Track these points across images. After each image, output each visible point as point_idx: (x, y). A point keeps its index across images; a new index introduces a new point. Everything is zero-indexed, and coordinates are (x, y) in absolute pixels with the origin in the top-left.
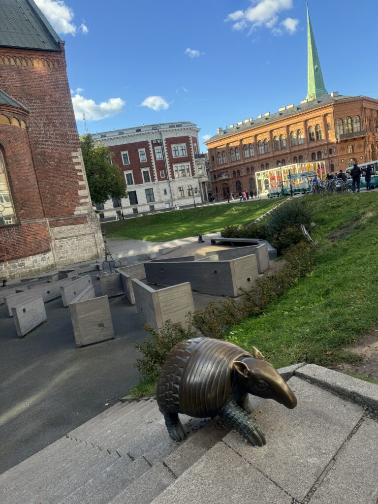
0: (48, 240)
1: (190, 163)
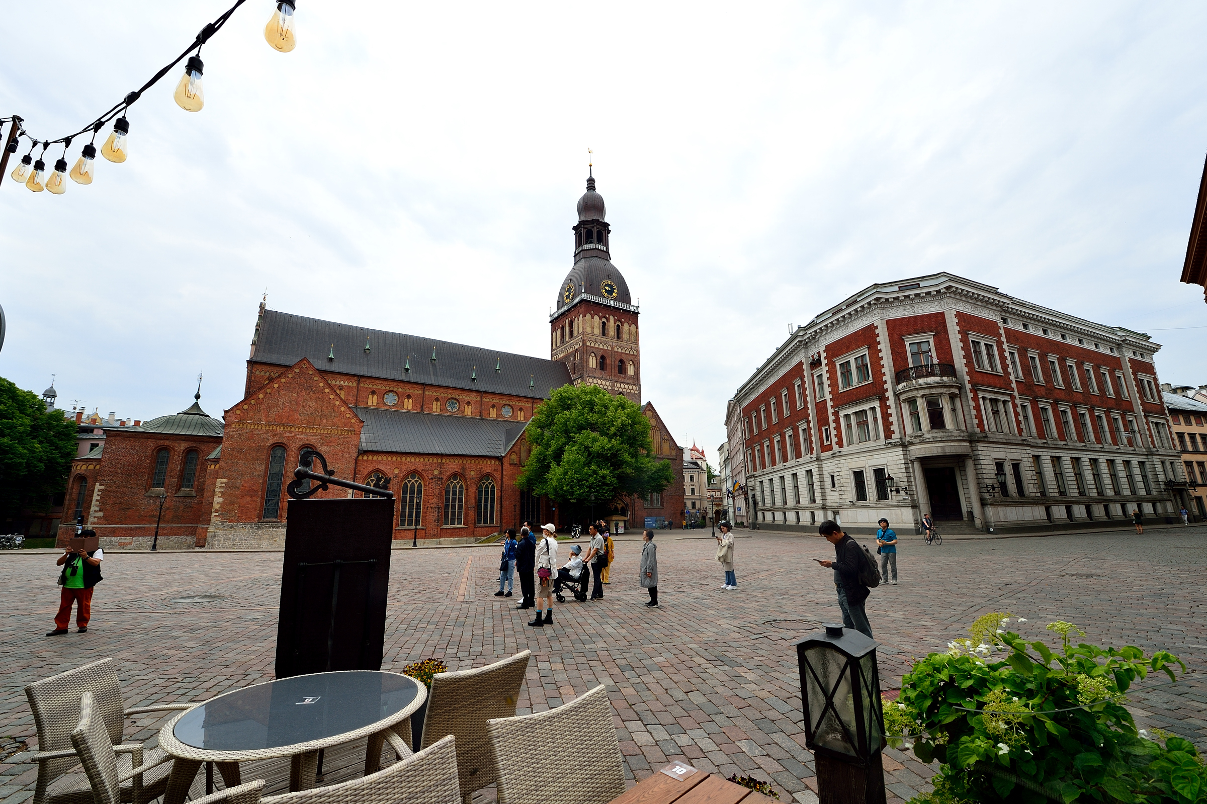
1: (878, 402)
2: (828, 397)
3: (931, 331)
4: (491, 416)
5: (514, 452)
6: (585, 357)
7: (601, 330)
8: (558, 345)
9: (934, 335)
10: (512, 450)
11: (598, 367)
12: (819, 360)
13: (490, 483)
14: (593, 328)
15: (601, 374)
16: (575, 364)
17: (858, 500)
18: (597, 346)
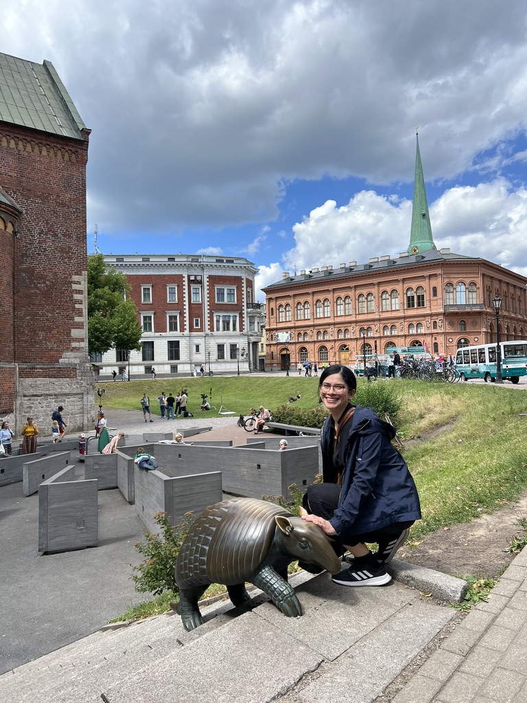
0: (13, 395)
1: (238, 314)
2: (207, 303)
9: (251, 290)
12: (202, 280)
17: (218, 359)
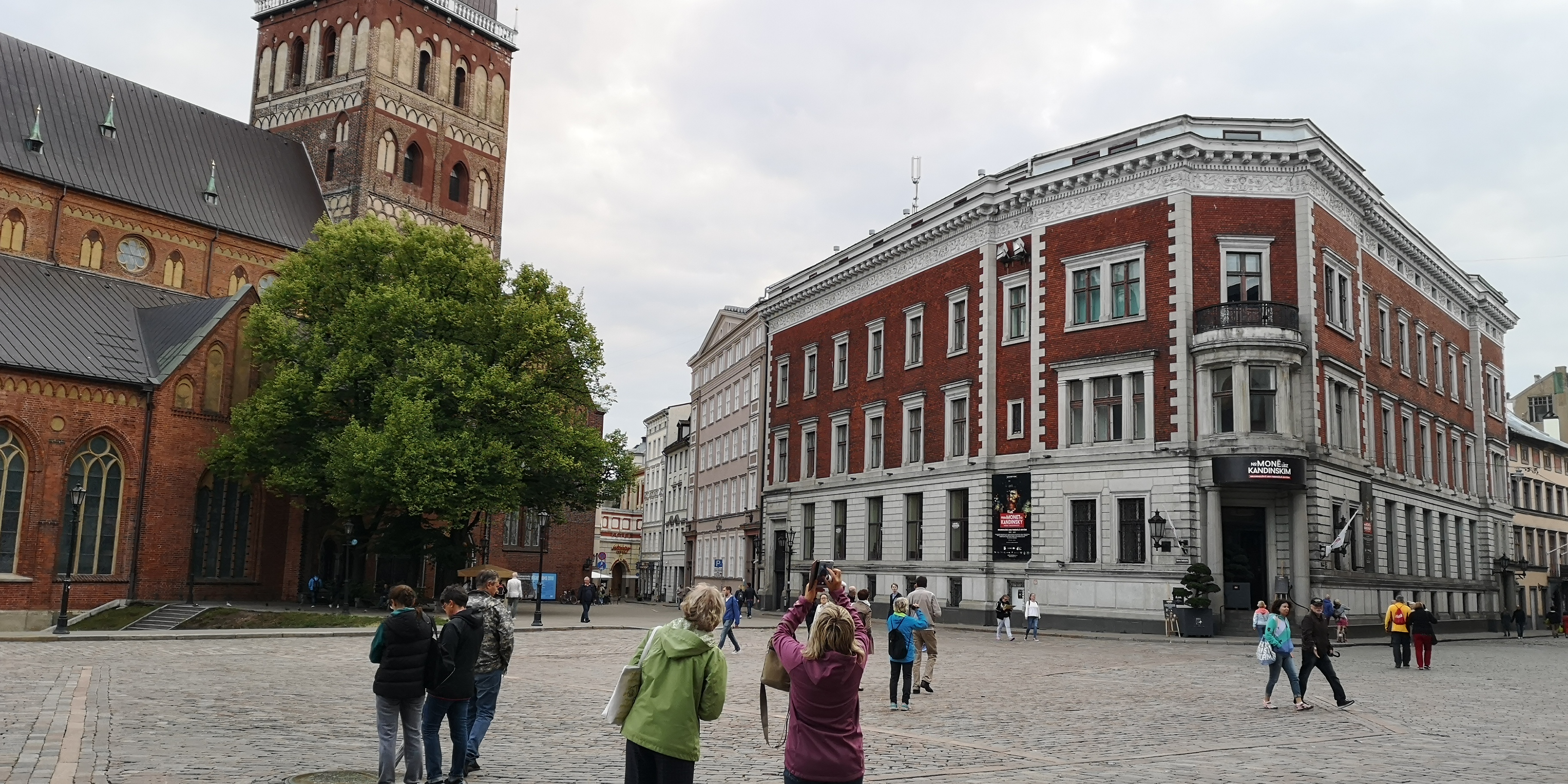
1: (1152, 362)
2: (1038, 338)
3: (1268, 234)
4: (84, 262)
5: (188, 376)
6: (368, 139)
7: (417, 72)
8: (279, 87)
9: (1272, 243)
10: (183, 372)
11: (400, 173)
12: (1026, 254)
13: (107, 459)
14: (395, 63)
15: (405, 191)
16: (332, 151)
17: (1074, 560)
18: (401, 114)
